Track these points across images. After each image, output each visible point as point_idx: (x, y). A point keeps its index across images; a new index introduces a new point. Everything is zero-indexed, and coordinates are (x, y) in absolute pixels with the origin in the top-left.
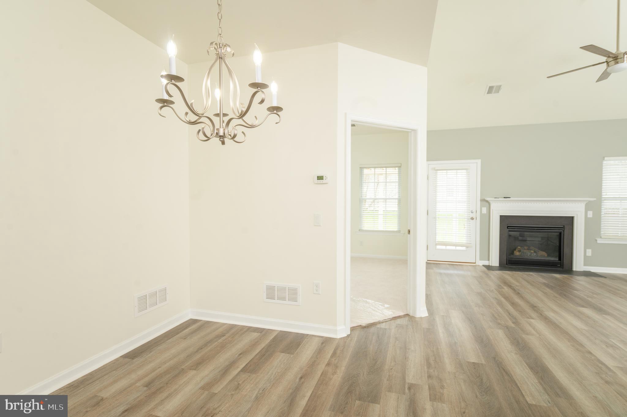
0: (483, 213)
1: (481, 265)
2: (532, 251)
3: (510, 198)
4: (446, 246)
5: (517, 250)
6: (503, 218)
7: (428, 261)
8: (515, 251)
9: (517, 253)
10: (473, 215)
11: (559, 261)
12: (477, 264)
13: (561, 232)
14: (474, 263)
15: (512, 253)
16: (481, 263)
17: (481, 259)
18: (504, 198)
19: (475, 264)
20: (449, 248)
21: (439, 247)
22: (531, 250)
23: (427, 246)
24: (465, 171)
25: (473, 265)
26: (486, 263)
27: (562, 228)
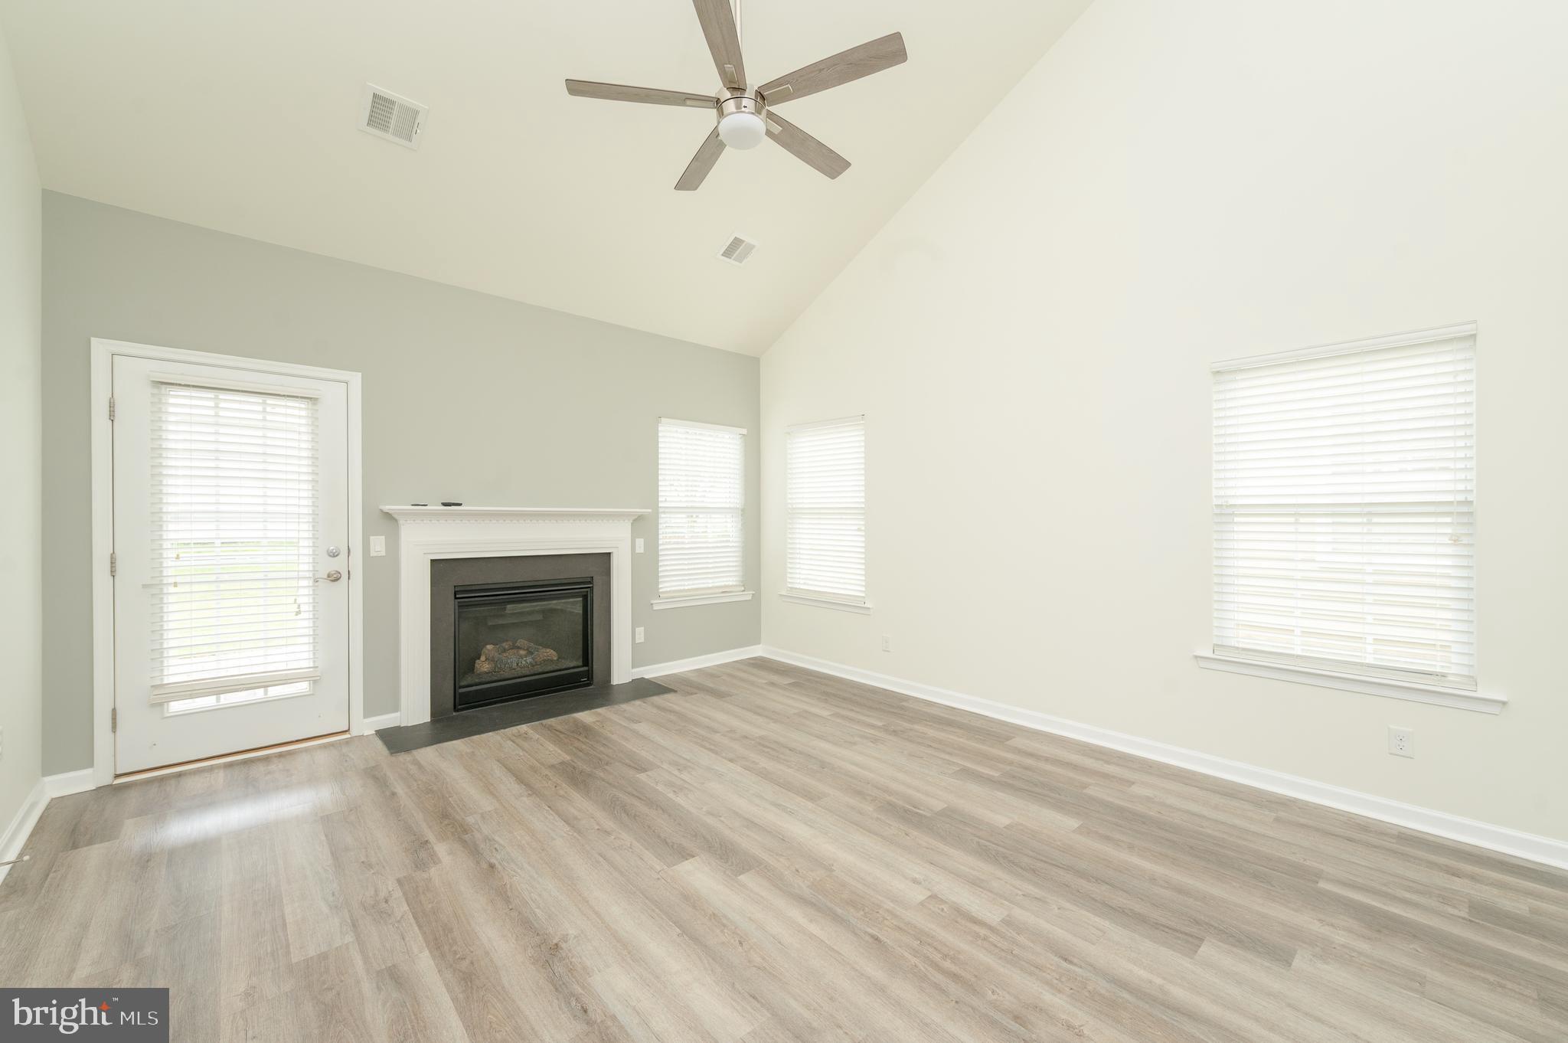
0: (373, 554)
1: (370, 731)
2: (522, 652)
3: (460, 505)
4: (218, 693)
5: (483, 658)
6: (440, 568)
7: (117, 776)
8: (477, 661)
9: (483, 666)
10: (338, 565)
11: (586, 668)
12: (354, 732)
13: (585, 594)
14: (346, 731)
15: (471, 668)
16: (366, 726)
17: (368, 712)
18: (445, 504)
19: (347, 736)
20: (228, 699)
21: (176, 707)
22: (519, 648)
23: (114, 710)
24: (303, 405)
25: (338, 740)
26: (388, 720)
27: (590, 583)
